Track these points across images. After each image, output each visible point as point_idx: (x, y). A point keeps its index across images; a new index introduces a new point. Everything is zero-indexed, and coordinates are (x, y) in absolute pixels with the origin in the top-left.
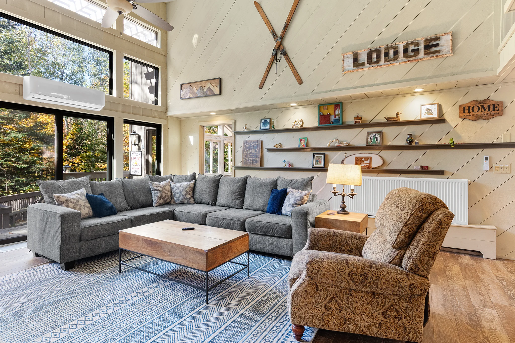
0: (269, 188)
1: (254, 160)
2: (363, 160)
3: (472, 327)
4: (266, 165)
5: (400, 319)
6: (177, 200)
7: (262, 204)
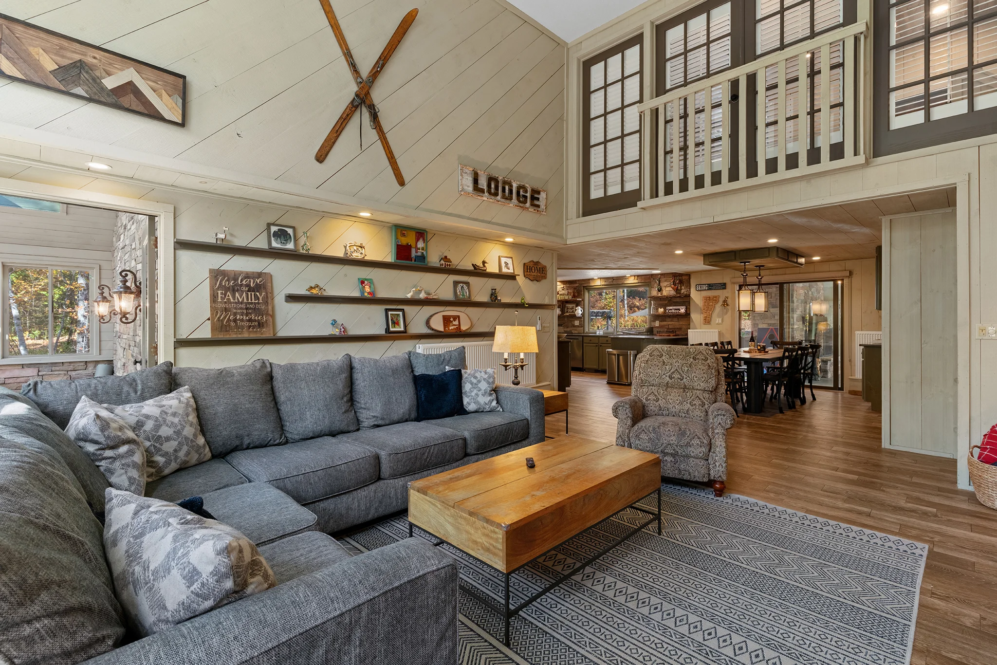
2: (452, 319)
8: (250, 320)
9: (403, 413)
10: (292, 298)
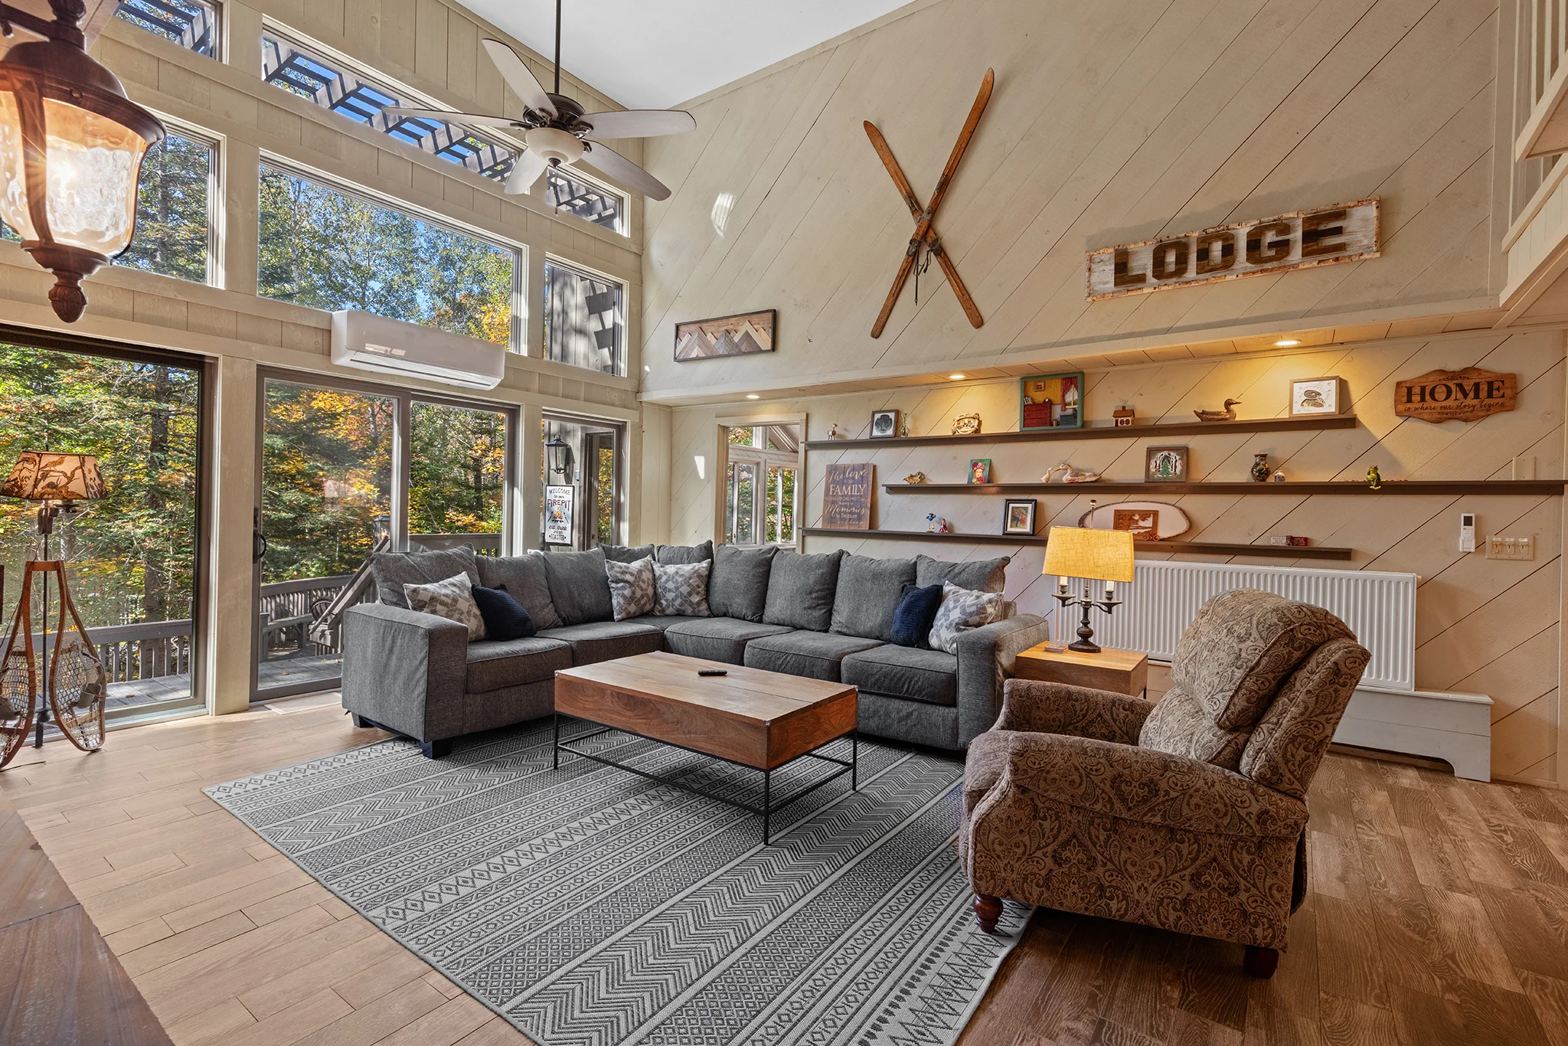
0: (896, 583)
1: (855, 513)
2: (1137, 517)
3: (1414, 931)
4: (884, 526)
5: (1234, 891)
6: (668, 606)
7: (879, 620)
8: (851, 513)
9: (872, 628)
10: (893, 489)
